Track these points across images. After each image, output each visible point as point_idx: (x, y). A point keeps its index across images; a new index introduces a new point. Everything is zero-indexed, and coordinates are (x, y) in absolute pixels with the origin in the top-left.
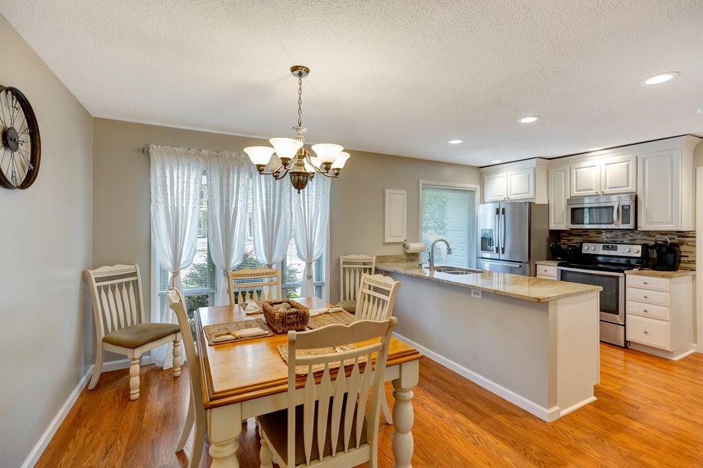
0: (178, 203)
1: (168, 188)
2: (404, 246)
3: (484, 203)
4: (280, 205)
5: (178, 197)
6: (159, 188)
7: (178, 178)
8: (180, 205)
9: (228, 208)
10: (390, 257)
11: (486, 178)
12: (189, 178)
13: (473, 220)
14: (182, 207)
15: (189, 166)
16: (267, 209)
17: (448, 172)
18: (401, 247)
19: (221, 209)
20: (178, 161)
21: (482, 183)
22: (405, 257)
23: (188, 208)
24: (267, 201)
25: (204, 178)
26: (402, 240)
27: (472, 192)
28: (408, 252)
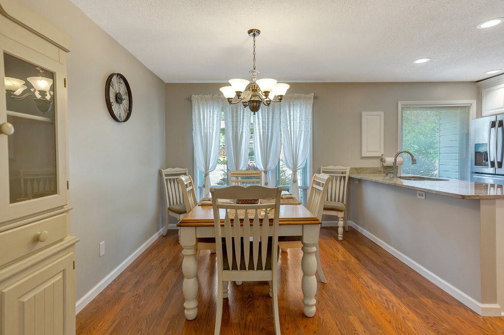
0: (207, 130)
1: (202, 121)
2: (382, 160)
3: (482, 117)
4: (272, 129)
5: (207, 126)
6: (197, 121)
7: (207, 114)
8: (208, 131)
9: (237, 132)
10: (367, 169)
11: (484, 91)
12: (213, 114)
13: (466, 136)
14: (210, 132)
15: (213, 106)
16: (263, 132)
17: (440, 91)
18: (378, 161)
19: (233, 133)
20: (207, 104)
21: (479, 98)
22: (382, 170)
23: (213, 133)
24: (263, 126)
25: (223, 113)
26: (379, 155)
27: (466, 108)
28: (385, 165)
